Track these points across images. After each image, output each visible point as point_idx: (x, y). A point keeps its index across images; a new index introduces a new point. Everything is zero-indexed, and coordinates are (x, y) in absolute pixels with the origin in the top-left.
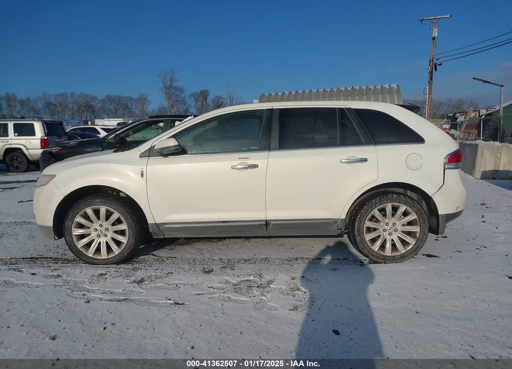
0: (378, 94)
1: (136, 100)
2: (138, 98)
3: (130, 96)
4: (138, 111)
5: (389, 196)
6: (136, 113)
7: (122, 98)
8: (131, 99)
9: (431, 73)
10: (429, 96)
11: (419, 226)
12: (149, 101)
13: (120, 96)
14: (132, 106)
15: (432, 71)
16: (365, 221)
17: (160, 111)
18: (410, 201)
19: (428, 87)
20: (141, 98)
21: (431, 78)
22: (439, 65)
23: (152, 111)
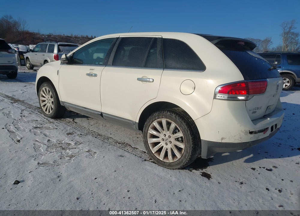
1: (263, 41)
2: (265, 40)
3: (259, 39)
4: (262, 48)
5: (165, 113)
6: (261, 50)
7: (254, 40)
8: (260, 40)
11: (184, 144)
12: (272, 42)
13: (253, 39)
14: (259, 45)
16: (148, 128)
17: (278, 49)
18: (178, 121)
20: (266, 40)
23: (273, 49)
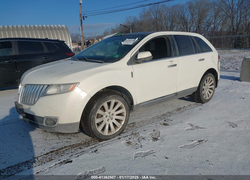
0: (45, 30)
5: (209, 74)
9: (81, 21)
10: (82, 32)
11: (214, 85)
15: (82, 20)
16: (203, 86)
19: (81, 27)
21: (82, 23)
22: (85, 17)
